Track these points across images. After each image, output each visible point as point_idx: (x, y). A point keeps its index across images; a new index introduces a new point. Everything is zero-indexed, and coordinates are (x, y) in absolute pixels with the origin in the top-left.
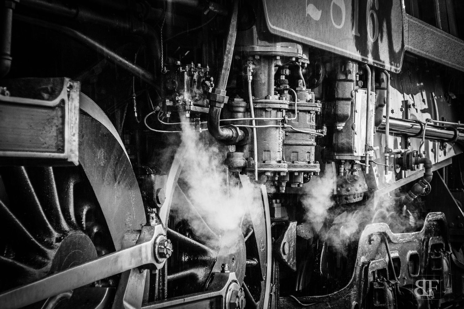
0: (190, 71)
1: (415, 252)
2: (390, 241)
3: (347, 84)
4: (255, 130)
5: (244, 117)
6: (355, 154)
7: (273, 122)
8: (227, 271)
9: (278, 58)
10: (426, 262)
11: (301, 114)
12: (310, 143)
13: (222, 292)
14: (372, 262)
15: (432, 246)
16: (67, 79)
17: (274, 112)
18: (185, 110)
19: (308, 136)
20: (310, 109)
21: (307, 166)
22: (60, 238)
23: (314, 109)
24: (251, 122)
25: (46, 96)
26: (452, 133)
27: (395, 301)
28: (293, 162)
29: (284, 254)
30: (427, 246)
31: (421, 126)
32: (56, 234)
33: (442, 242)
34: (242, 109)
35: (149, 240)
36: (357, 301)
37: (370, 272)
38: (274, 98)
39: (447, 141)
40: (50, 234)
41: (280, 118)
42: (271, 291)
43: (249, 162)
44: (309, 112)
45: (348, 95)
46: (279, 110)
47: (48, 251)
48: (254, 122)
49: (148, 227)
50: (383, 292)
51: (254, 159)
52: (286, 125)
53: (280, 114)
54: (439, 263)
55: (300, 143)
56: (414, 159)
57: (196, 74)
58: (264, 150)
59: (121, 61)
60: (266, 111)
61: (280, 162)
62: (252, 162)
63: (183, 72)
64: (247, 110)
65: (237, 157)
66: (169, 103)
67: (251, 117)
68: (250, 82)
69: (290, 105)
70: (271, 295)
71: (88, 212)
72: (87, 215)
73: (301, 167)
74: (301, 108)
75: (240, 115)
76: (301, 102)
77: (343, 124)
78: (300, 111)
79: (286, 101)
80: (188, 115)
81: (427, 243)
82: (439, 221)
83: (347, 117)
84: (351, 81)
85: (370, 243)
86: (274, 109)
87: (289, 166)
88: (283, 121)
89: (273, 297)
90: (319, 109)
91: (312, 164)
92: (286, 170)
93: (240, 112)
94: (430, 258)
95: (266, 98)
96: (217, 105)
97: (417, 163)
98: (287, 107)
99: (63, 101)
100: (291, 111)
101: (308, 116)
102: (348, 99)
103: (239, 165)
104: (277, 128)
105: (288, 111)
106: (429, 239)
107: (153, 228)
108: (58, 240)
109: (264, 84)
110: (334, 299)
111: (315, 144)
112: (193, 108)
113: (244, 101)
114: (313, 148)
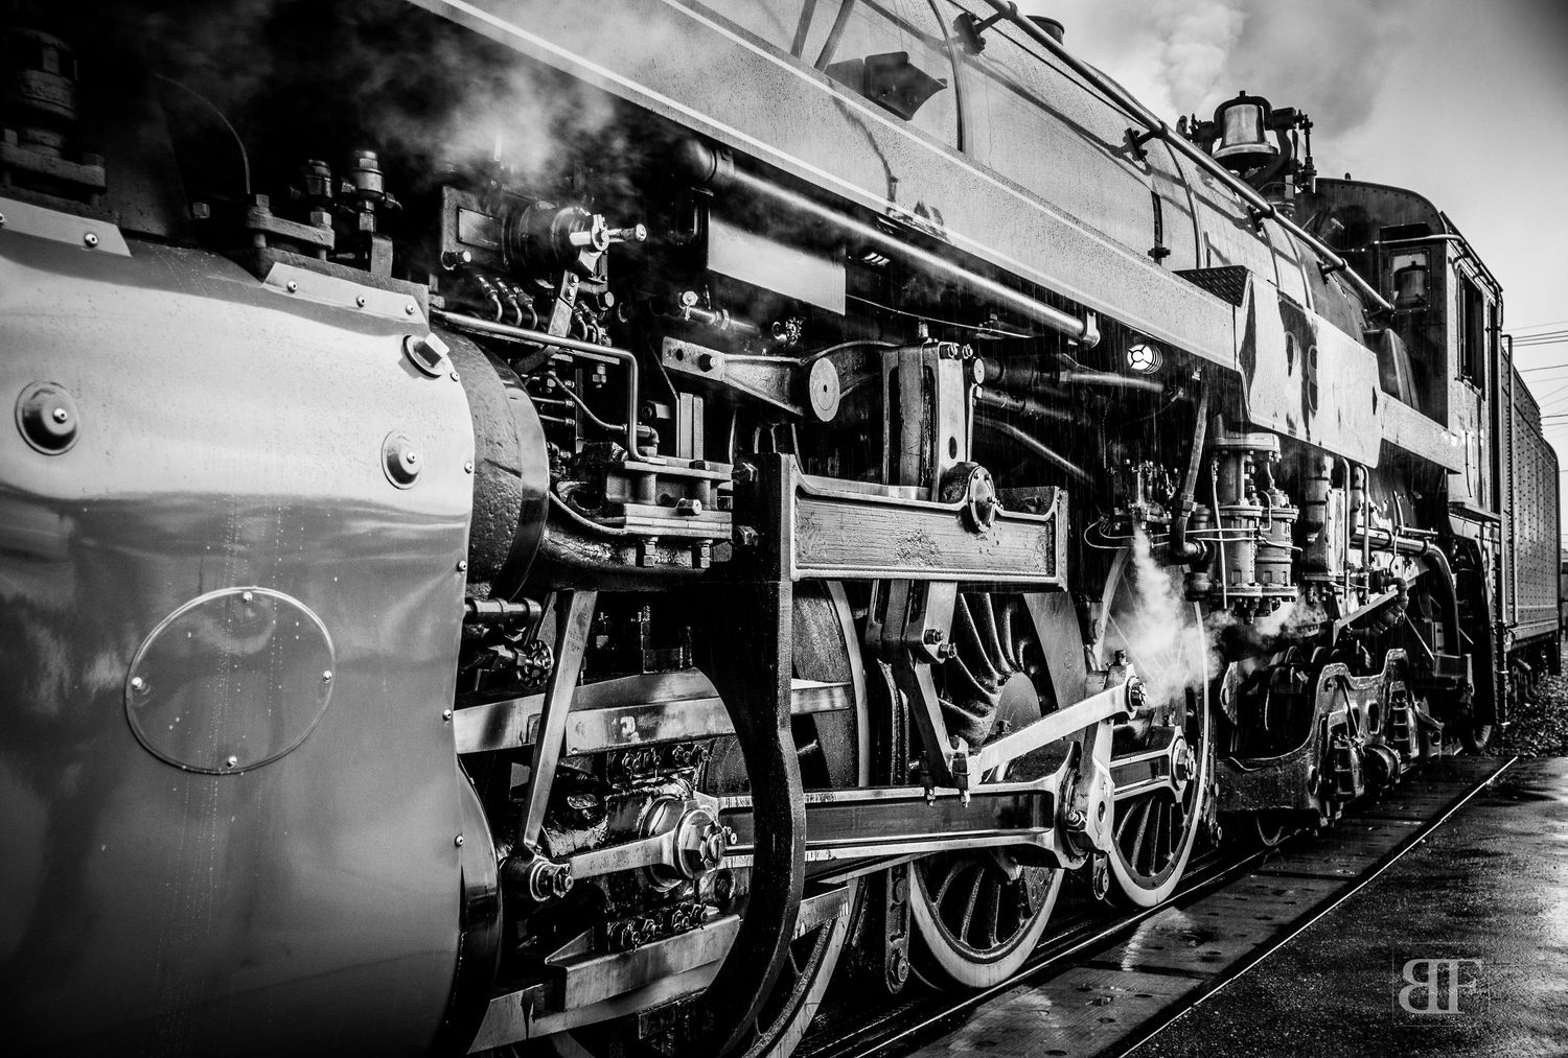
0: (1144, 471)
1: (1375, 702)
2: (1349, 688)
3: (1320, 483)
4: (1222, 544)
5: (1208, 528)
6: (1329, 573)
7: (1244, 534)
8: (1171, 725)
9: (1252, 453)
10: (1386, 714)
11: (1275, 522)
12: (1283, 560)
13: (1168, 751)
14: (1331, 714)
15: (1394, 693)
16: (1057, 488)
17: (1244, 521)
18: (1140, 521)
19: (1284, 551)
20: (1286, 516)
21: (1283, 590)
22: (1003, 680)
23: (1290, 516)
24: (1216, 535)
25: (1033, 508)
26: (1421, 544)
27: (1360, 765)
28: (1266, 585)
29: (1225, 704)
30: (1388, 694)
31: (1390, 535)
32: (998, 676)
33: (1404, 689)
34: (1205, 518)
35: (1121, 684)
36: (1315, 764)
37: (1329, 727)
38: (1244, 503)
39: (1412, 555)
40: (990, 676)
41: (1252, 529)
42: (1209, 752)
43: (1215, 586)
44: (1284, 520)
45: (1323, 499)
46: (1252, 518)
47: (991, 696)
48: (1221, 534)
49: (1118, 667)
50: (1347, 754)
51: (1221, 581)
52: (1260, 538)
53: (1251, 523)
54: (1403, 716)
55: (1275, 559)
56: (1383, 579)
57: (1151, 475)
58: (1235, 569)
59: (1059, 462)
60: (1235, 520)
61: (1253, 585)
62: (1219, 585)
63: (1136, 473)
64: (1212, 520)
65: (1200, 579)
66: (1118, 512)
67: (1217, 527)
68: (1215, 483)
69: (1263, 512)
70: (1209, 757)
71: (1025, 649)
72: (1023, 652)
73: (1277, 591)
74: (1275, 515)
75: (1203, 525)
76: (1274, 508)
77: (1316, 535)
78: (1274, 519)
79: (1258, 510)
80: (1144, 527)
81: (1388, 690)
82: (1400, 661)
83: (1321, 525)
84: (1326, 479)
85: (1327, 690)
86: (1245, 517)
87: (1263, 590)
88: (1257, 533)
89: (1212, 760)
90: (1295, 517)
91: (1289, 587)
92: (1261, 595)
93: (1202, 522)
94: (1392, 710)
95: (1235, 504)
96: (1183, 514)
97: (1387, 584)
98: (1260, 514)
99: (1053, 514)
100: (1264, 520)
101: (1283, 524)
102: (1323, 503)
103: (1203, 589)
104: (1248, 541)
105: (1261, 519)
106: (1389, 684)
107: (1123, 668)
108: (1001, 683)
109: (1231, 486)
110: (1286, 762)
111: (1291, 560)
112: (1149, 518)
113: (1207, 507)
114: (1289, 566)
